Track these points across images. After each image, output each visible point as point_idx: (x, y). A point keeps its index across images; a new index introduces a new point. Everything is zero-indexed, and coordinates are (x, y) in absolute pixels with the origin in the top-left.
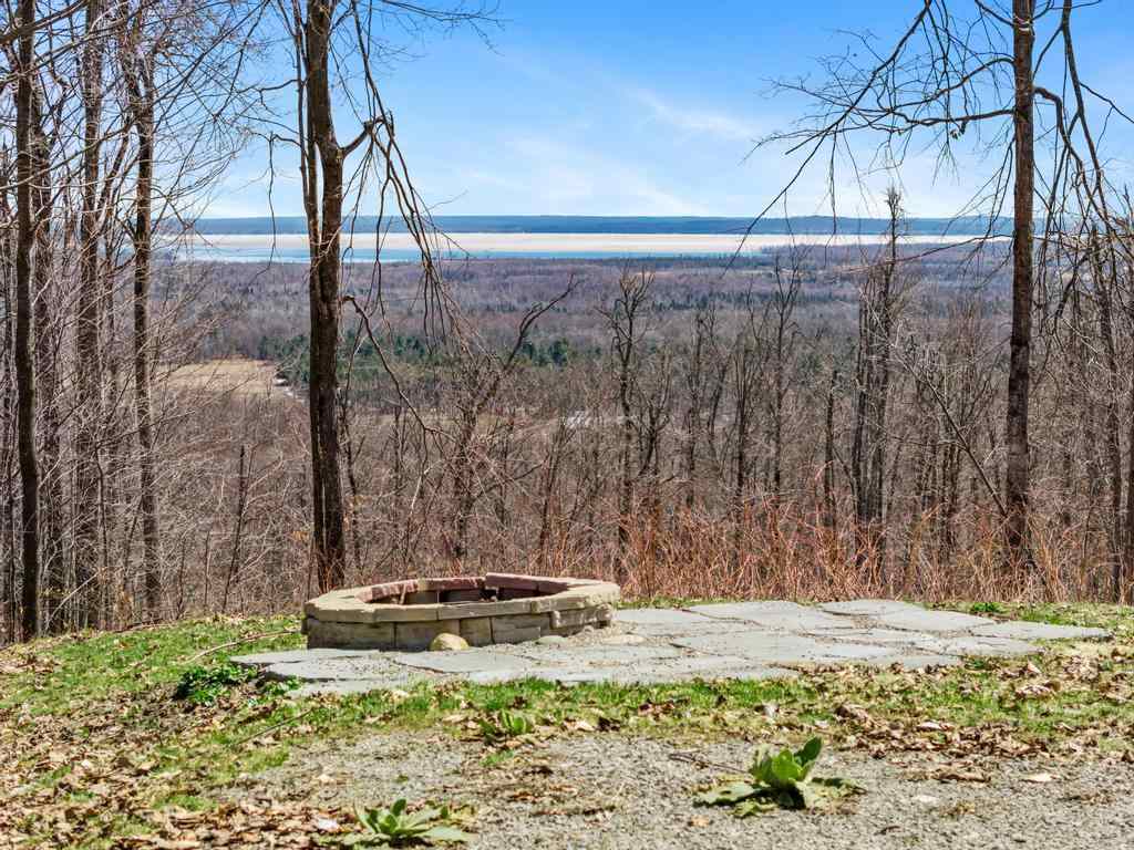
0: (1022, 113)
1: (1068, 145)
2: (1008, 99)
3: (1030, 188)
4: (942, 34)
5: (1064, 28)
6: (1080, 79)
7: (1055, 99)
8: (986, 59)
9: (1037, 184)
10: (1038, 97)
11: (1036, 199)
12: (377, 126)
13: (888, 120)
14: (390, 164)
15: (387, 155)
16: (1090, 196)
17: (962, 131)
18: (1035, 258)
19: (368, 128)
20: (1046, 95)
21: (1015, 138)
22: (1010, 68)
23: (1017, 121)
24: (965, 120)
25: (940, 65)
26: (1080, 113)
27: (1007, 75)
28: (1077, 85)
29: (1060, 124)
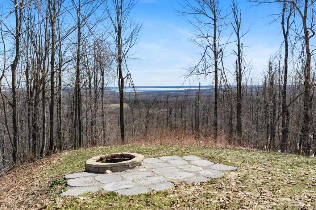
0: (216, 72)
1: (222, 76)
2: (214, 70)
3: (217, 82)
4: (205, 61)
5: (222, 60)
6: (224, 67)
7: (221, 70)
8: (211, 65)
9: (218, 81)
10: (218, 70)
11: (218, 84)
12: (128, 75)
13: (197, 73)
14: (130, 80)
15: (130, 79)
16: (225, 83)
17: (208, 74)
18: (218, 91)
19: (127, 75)
20: (219, 69)
21: (215, 75)
22: (214, 66)
23: (215, 73)
24: (208, 73)
25: (204, 65)
26: (224, 72)
27: (214, 67)
28: (223, 68)
29: (221, 73)
